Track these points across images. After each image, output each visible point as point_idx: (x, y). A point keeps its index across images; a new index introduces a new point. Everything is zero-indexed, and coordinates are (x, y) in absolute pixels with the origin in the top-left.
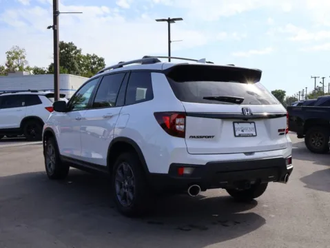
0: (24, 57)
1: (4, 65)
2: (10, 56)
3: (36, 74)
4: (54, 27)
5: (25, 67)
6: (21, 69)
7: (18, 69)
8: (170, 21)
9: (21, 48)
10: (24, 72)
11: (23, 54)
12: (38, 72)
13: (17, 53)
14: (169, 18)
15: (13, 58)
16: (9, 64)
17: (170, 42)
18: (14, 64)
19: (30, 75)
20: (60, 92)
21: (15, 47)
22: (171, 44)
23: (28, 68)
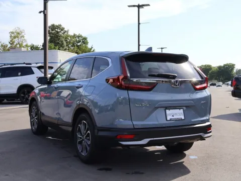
0: (23, 37)
1: (8, 43)
2: (12, 35)
3: (32, 50)
4: (44, 12)
5: (24, 44)
6: (21, 46)
7: (18, 46)
8: (139, 7)
9: (22, 29)
10: (22, 48)
11: (23, 34)
12: (34, 48)
13: (18, 33)
14: (139, 5)
15: (15, 37)
16: (12, 43)
17: (139, 24)
18: (16, 42)
19: (27, 51)
20: (48, 65)
21: (16, 29)
22: (140, 25)
23: (27, 46)
